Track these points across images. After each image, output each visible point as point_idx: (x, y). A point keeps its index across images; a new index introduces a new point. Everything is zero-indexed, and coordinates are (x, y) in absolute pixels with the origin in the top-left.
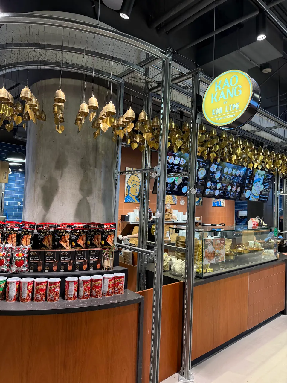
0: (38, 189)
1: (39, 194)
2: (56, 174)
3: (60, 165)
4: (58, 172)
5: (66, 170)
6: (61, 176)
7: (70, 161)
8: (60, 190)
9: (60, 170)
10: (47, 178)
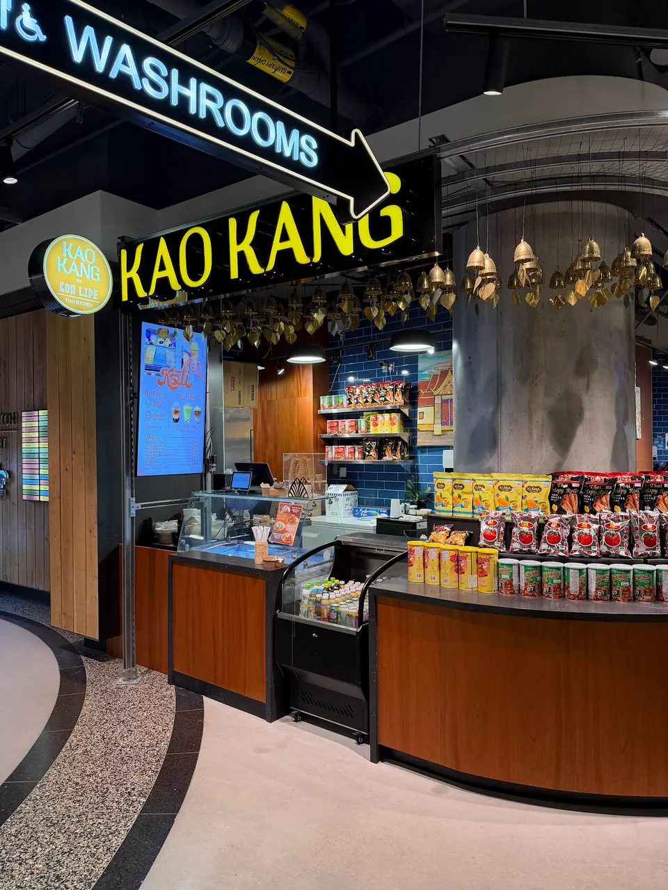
0: (540, 416)
1: (543, 425)
2: (578, 385)
3: (583, 367)
4: (582, 382)
5: (595, 376)
6: (588, 388)
7: (601, 360)
8: (587, 414)
9: (585, 378)
10: (559, 394)
